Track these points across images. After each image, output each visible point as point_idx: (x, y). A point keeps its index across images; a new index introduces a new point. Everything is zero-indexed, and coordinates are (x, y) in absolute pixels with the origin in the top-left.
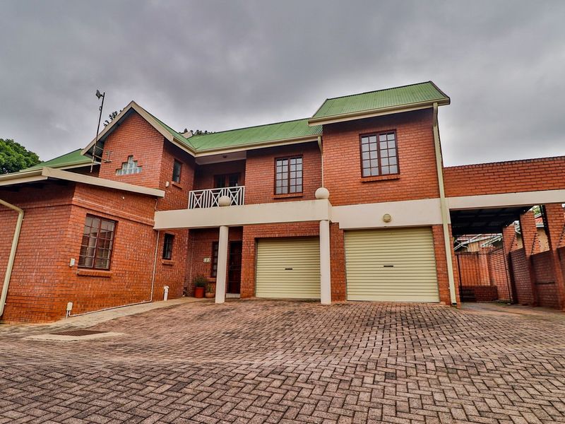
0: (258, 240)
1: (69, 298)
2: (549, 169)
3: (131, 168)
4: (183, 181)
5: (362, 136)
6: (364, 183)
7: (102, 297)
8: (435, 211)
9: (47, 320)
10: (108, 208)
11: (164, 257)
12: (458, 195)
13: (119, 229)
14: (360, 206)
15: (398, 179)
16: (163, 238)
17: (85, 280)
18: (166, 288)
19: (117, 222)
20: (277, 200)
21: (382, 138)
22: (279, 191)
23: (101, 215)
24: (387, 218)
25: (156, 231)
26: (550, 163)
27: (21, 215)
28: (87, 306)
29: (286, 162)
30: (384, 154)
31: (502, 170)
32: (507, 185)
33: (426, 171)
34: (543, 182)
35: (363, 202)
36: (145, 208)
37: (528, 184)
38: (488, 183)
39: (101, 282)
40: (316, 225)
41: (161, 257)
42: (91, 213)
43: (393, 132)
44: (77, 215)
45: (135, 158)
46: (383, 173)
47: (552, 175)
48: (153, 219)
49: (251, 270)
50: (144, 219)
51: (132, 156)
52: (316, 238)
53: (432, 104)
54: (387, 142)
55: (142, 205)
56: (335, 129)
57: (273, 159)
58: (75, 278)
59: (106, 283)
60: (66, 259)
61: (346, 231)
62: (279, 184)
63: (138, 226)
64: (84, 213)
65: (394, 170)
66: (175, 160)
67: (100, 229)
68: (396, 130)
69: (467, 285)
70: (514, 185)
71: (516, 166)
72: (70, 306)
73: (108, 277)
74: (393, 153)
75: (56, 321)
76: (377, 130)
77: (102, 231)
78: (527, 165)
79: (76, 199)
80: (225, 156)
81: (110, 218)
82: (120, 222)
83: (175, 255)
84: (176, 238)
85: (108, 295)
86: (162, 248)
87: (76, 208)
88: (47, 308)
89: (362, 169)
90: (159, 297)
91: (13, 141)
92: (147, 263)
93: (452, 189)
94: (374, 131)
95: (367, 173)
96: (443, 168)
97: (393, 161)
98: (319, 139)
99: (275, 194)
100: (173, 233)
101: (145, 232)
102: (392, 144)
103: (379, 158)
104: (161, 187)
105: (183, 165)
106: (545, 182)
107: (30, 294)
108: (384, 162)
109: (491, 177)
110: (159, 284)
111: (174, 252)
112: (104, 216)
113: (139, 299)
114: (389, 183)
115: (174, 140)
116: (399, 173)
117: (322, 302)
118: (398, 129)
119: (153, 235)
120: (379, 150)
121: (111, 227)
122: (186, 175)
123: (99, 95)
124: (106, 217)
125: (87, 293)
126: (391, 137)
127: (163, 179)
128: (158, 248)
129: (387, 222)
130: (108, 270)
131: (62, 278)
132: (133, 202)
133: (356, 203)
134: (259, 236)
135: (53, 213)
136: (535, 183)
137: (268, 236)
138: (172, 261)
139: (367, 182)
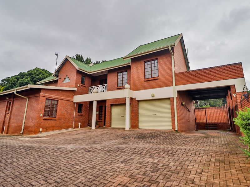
0: (112, 105)
1: (40, 127)
2: (220, 71)
3: (67, 80)
4: (86, 83)
5: (145, 62)
6: (145, 81)
7: (53, 127)
8: (171, 92)
9: (33, 134)
10: (54, 96)
11: (78, 112)
12: (181, 85)
13: (59, 103)
14: (144, 91)
15: (157, 79)
16: (78, 105)
17: (46, 121)
18: (80, 124)
19: (58, 101)
20: (118, 89)
21: (153, 62)
22: (119, 85)
23: (51, 99)
24: (153, 96)
25: (75, 103)
26: (220, 68)
27: (27, 100)
28: (47, 130)
29: (121, 74)
30: (153, 69)
31: (199, 73)
32: (201, 79)
33: (168, 75)
34: (216, 77)
35: (145, 89)
36: (69, 95)
37: (209, 78)
38: (193, 79)
39: (52, 122)
40: (124, 99)
41: (77, 112)
42: (47, 98)
43: (157, 59)
44: (42, 99)
45: (68, 76)
46: (152, 77)
47: (220, 74)
48: (73, 98)
49: (109, 117)
50: (69, 99)
51: (67, 76)
52: (124, 104)
53: (168, 47)
54: (155, 63)
55: (68, 94)
56: (135, 60)
57: (117, 73)
58: (43, 120)
59: (54, 122)
60: (39, 114)
61: (139, 101)
62: (119, 83)
63: (67, 101)
64: (45, 98)
65: (157, 75)
66: (82, 76)
67: (51, 103)
68: (157, 58)
69: (209, 122)
70: (204, 79)
71: (205, 70)
72: (41, 130)
73: (55, 120)
74: (156, 68)
75: (36, 134)
76: (150, 59)
77: (52, 104)
78: (210, 70)
79: (41, 94)
80: (102, 72)
81: (55, 99)
82: (59, 100)
83: (83, 111)
84: (84, 105)
85: (55, 126)
86: (77, 109)
87: (42, 97)
88: (33, 130)
89: (145, 75)
90: (76, 127)
91: (45, 69)
92: (71, 115)
93: (178, 82)
94: (149, 59)
95: (147, 77)
96: (175, 73)
97: (157, 71)
98: (130, 64)
99: (117, 87)
100: (82, 103)
101: (69, 103)
102: (156, 65)
103: (151, 71)
104: (76, 87)
105: (86, 77)
106: (217, 77)
107: (30, 126)
108: (153, 72)
109: (194, 76)
110: (77, 122)
111: (83, 110)
112: (52, 99)
113: (68, 127)
114: (154, 81)
115: (79, 69)
116: (158, 77)
117: (126, 129)
118: (158, 58)
119: (73, 105)
120: (151, 67)
121: (56, 102)
122: (87, 81)
123: (56, 55)
124: (54, 99)
125: (47, 125)
126: (156, 61)
127: (77, 83)
128: (75, 109)
129: (153, 97)
130: (56, 117)
131: (38, 120)
132: (64, 93)
133: (142, 89)
134: (112, 104)
135: (35, 98)
136: (213, 78)
137: (115, 103)
138: (82, 114)
139: (147, 81)
